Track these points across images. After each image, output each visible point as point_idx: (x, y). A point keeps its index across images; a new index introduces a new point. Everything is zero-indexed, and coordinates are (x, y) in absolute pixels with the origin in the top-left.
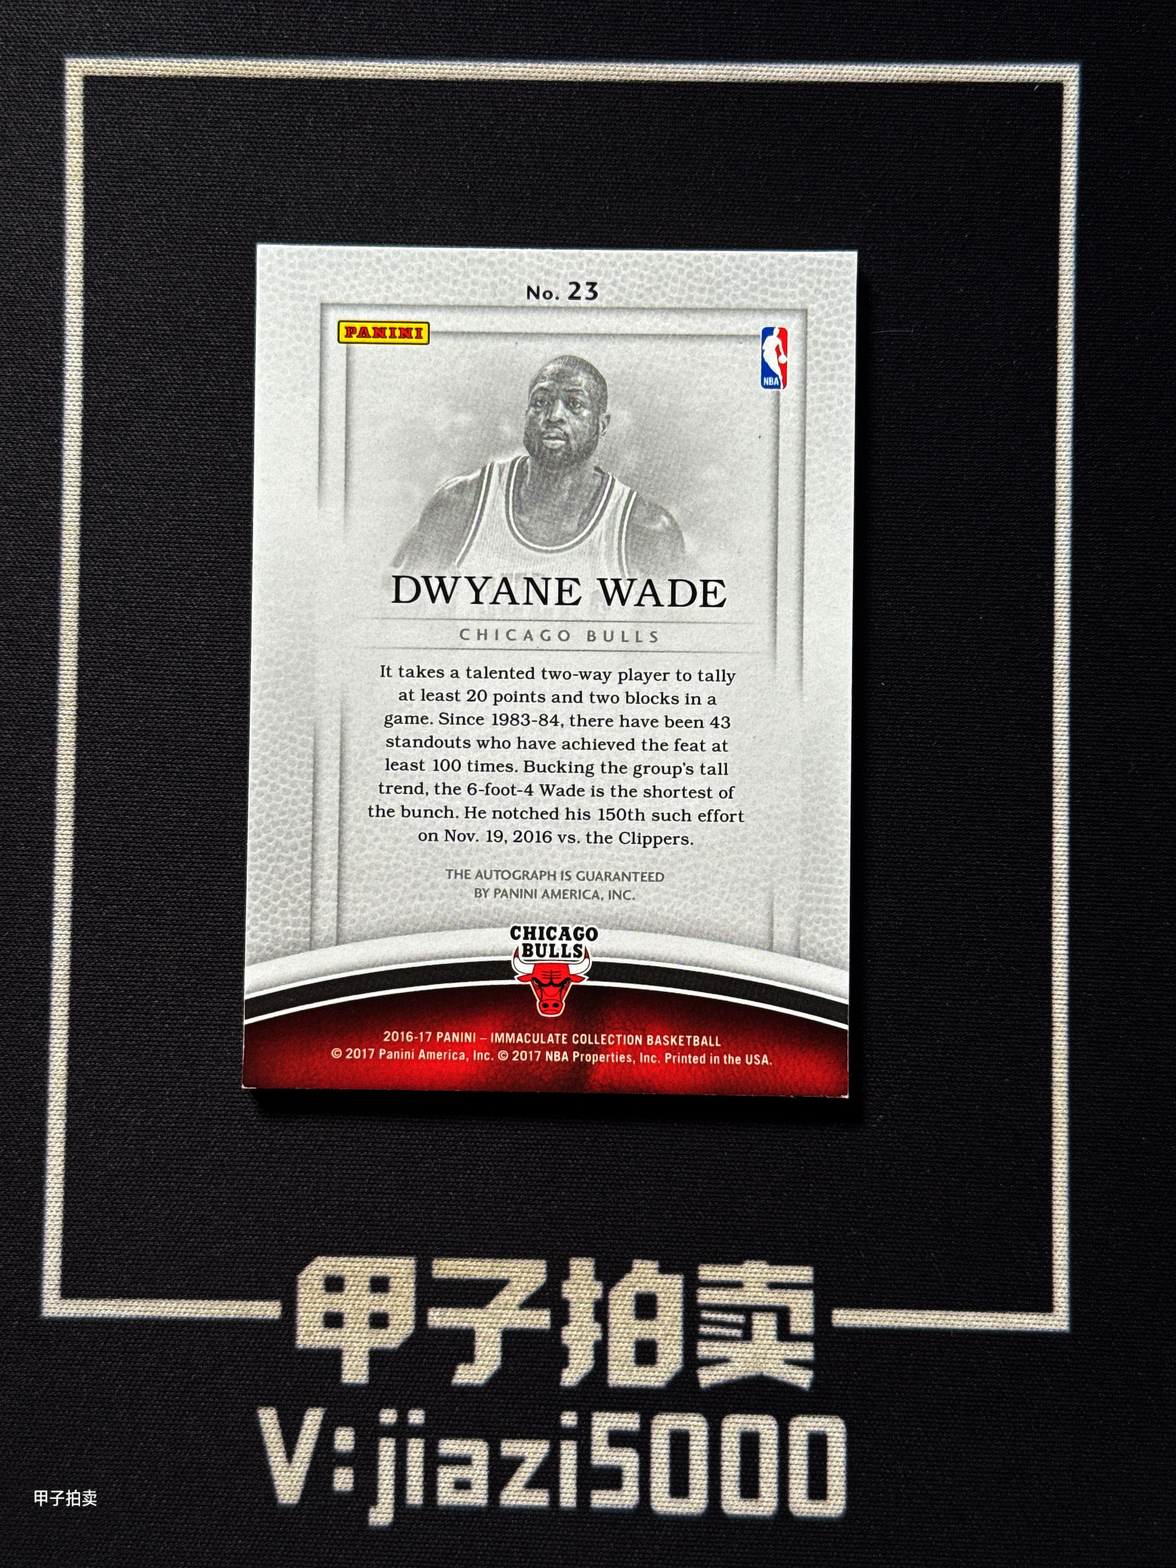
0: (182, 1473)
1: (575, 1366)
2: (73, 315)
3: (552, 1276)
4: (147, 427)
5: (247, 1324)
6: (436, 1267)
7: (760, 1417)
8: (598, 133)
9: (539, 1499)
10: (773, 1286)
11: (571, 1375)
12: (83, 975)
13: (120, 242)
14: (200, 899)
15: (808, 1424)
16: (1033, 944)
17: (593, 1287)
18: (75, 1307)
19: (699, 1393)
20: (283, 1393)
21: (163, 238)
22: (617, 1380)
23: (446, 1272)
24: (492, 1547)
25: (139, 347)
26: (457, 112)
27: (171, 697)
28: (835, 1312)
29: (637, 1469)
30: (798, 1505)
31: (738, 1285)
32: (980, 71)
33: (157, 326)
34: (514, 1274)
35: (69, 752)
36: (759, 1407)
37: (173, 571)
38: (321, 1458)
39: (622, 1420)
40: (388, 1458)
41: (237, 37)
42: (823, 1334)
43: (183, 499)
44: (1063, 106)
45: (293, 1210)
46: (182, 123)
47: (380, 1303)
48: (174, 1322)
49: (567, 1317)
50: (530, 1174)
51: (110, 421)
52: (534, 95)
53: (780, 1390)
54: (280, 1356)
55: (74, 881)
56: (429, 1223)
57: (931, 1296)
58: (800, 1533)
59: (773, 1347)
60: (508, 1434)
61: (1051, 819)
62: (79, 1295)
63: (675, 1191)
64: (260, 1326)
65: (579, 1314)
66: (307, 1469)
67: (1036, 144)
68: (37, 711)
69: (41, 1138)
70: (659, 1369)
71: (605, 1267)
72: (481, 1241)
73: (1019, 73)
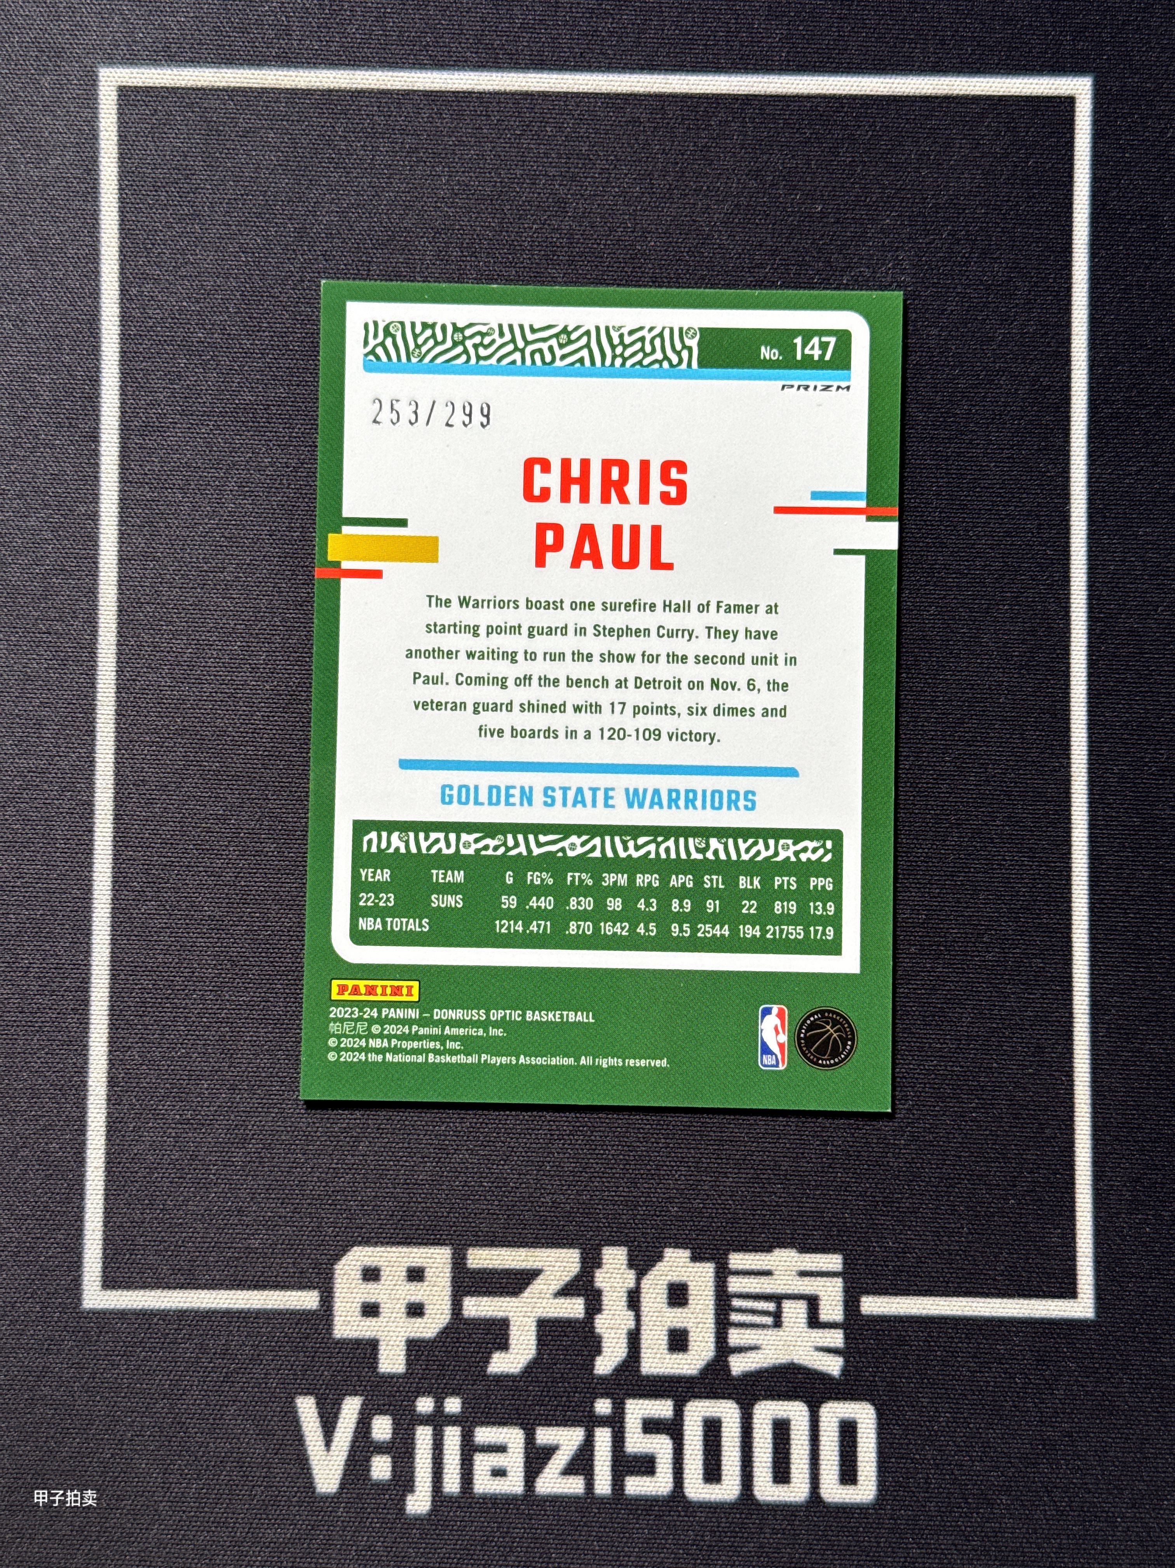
0: (221, 1462)
1: (609, 1354)
2: (109, 323)
3: (586, 1265)
4: (182, 433)
5: (285, 1314)
6: (471, 1257)
7: (791, 1403)
8: (623, 143)
9: (575, 1485)
10: (803, 1274)
11: (605, 1363)
12: (122, 970)
13: (154, 250)
14: (237, 894)
15: (838, 1410)
16: (1053, 937)
17: (625, 1276)
18: (115, 1299)
19: (731, 1380)
20: (321, 1382)
21: (196, 246)
22: (650, 1367)
23: (481, 1261)
24: (528, 1534)
25: (174, 354)
26: (485, 122)
27: (207, 696)
28: (864, 1299)
29: (671, 1456)
30: (829, 1491)
31: (768, 1273)
32: (996, 84)
33: (192, 333)
34: (548, 1264)
35: (107, 751)
36: (790, 1393)
37: (210, 574)
38: (358, 1447)
39: (655, 1407)
40: (424, 1446)
41: (268, 48)
42: (852, 1322)
43: (218, 503)
44: (1076, 118)
45: (330, 1202)
46: (214, 133)
47: (416, 1292)
48: (213, 1313)
49: (600, 1305)
50: (562, 1164)
51: (146, 426)
52: (560, 105)
53: (811, 1376)
54: (318, 1345)
55: (114, 877)
56: (464, 1213)
57: (958, 1283)
58: (831, 1519)
59: (804, 1334)
60: (543, 1422)
61: (1070, 815)
62: (119, 1287)
63: (705, 1181)
64: (298, 1316)
65: (611, 1303)
66: (345, 1458)
67: (1050, 156)
68: (76, 711)
69: (82, 1131)
70: (691, 1357)
71: (637, 1256)
72: (515, 1231)
73: (1033, 86)
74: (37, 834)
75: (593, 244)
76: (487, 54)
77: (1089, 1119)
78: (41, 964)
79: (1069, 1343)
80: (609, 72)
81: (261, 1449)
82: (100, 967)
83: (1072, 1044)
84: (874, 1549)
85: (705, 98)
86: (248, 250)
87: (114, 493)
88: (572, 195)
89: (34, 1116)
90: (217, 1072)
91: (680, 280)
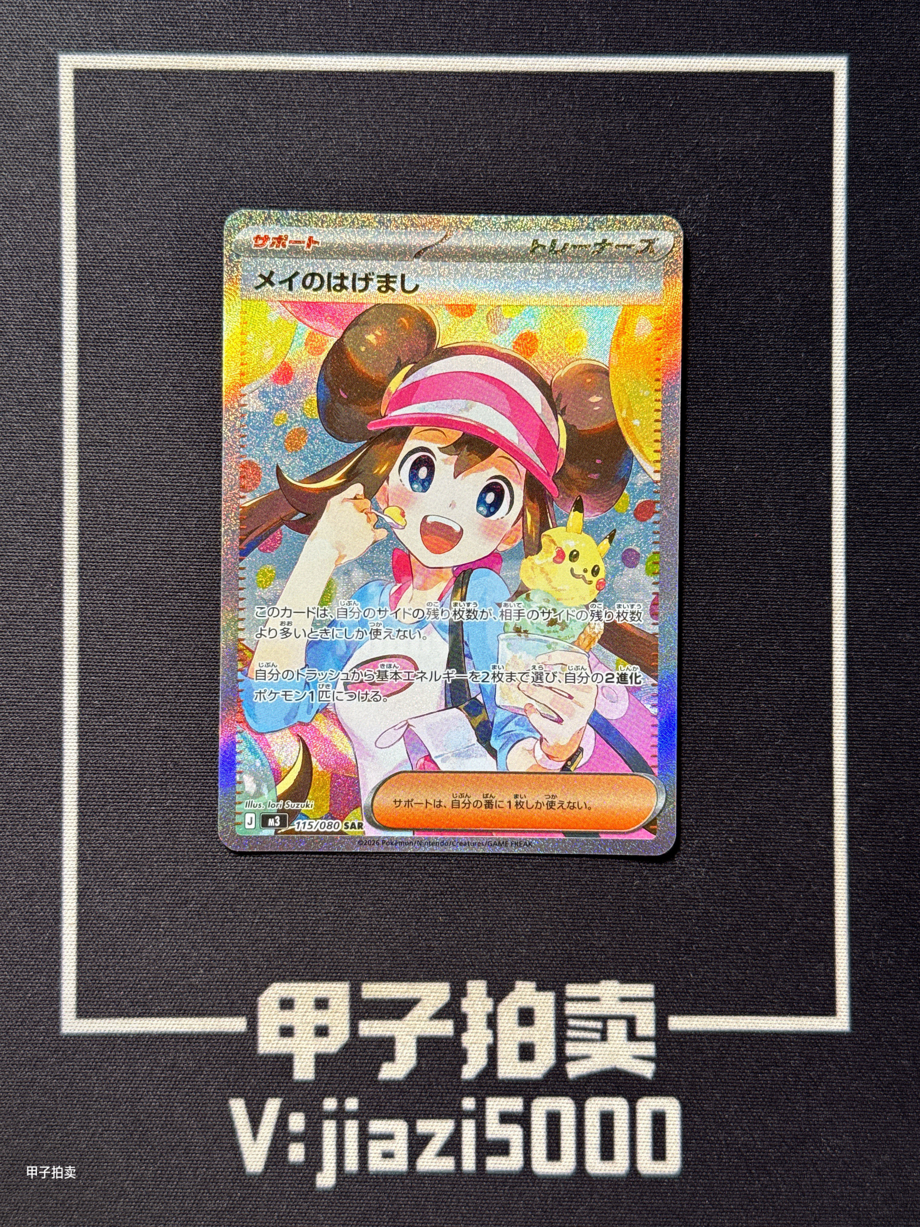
0: (172, 1150)
1: (473, 1063)
2: (68, 257)
3: (454, 995)
4: (128, 344)
5: (220, 1036)
6: (365, 990)
7: (615, 1099)
8: (476, 111)
9: (447, 1164)
10: (624, 1000)
11: (470, 1070)
12: (88, 770)
13: (104, 199)
14: (178, 710)
15: (651, 1104)
16: (818, 736)
17: (485, 1003)
18: (87, 1025)
19: (568, 1082)
20: (248, 1088)
21: (138, 195)
22: (505, 1073)
23: (372, 993)
24: (411, 1201)
25: (121, 281)
26: (366, 96)
27: (151, 554)
28: (671, 1018)
29: (521, 1141)
30: (644, 1165)
31: (596, 999)
32: (771, 63)
33: (134, 264)
34: (424, 994)
35: (73, 598)
36: (614, 1091)
37: (151, 456)
38: (279, 1137)
39: (509, 1103)
40: (330, 1136)
41: (193, 38)
42: (662, 1036)
43: (157, 400)
44: (835, 89)
45: (254, 948)
46: (151, 105)
47: (322, 1018)
48: (164, 1035)
49: (466, 1025)
50: (435, 918)
51: (99, 339)
53: (629, 1078)
54: (246, 1059)
55: (80, 697)
56: (359, 956)
57: (744, 1005)
58: (646, 1187)
59: (624, 1046)
60: (422, 1116)
61: (831, 640)
62: (90, 1016)
63: (546, 929)
64: (230, 1037)
65: (475, 1023)
66: (268, 1145)
67: (814, 119)
68: (47, 566)
69: (58, 895)
70: (537, 1064)
71: (494, 987)
72: (398, 969)
73: (801, 64)
74: (18, 663)
75: (453, 191)
76: (368, 41)
77: (845, 878)
80: (464, 55)
81: (202, 1139)
83: (832, 820)
84: (679, 1209)
85: (541, 75)
86: (180, 198)
87: (73, 392)
88: (436, 153)
89: (20, 884)
90: (164, 848)
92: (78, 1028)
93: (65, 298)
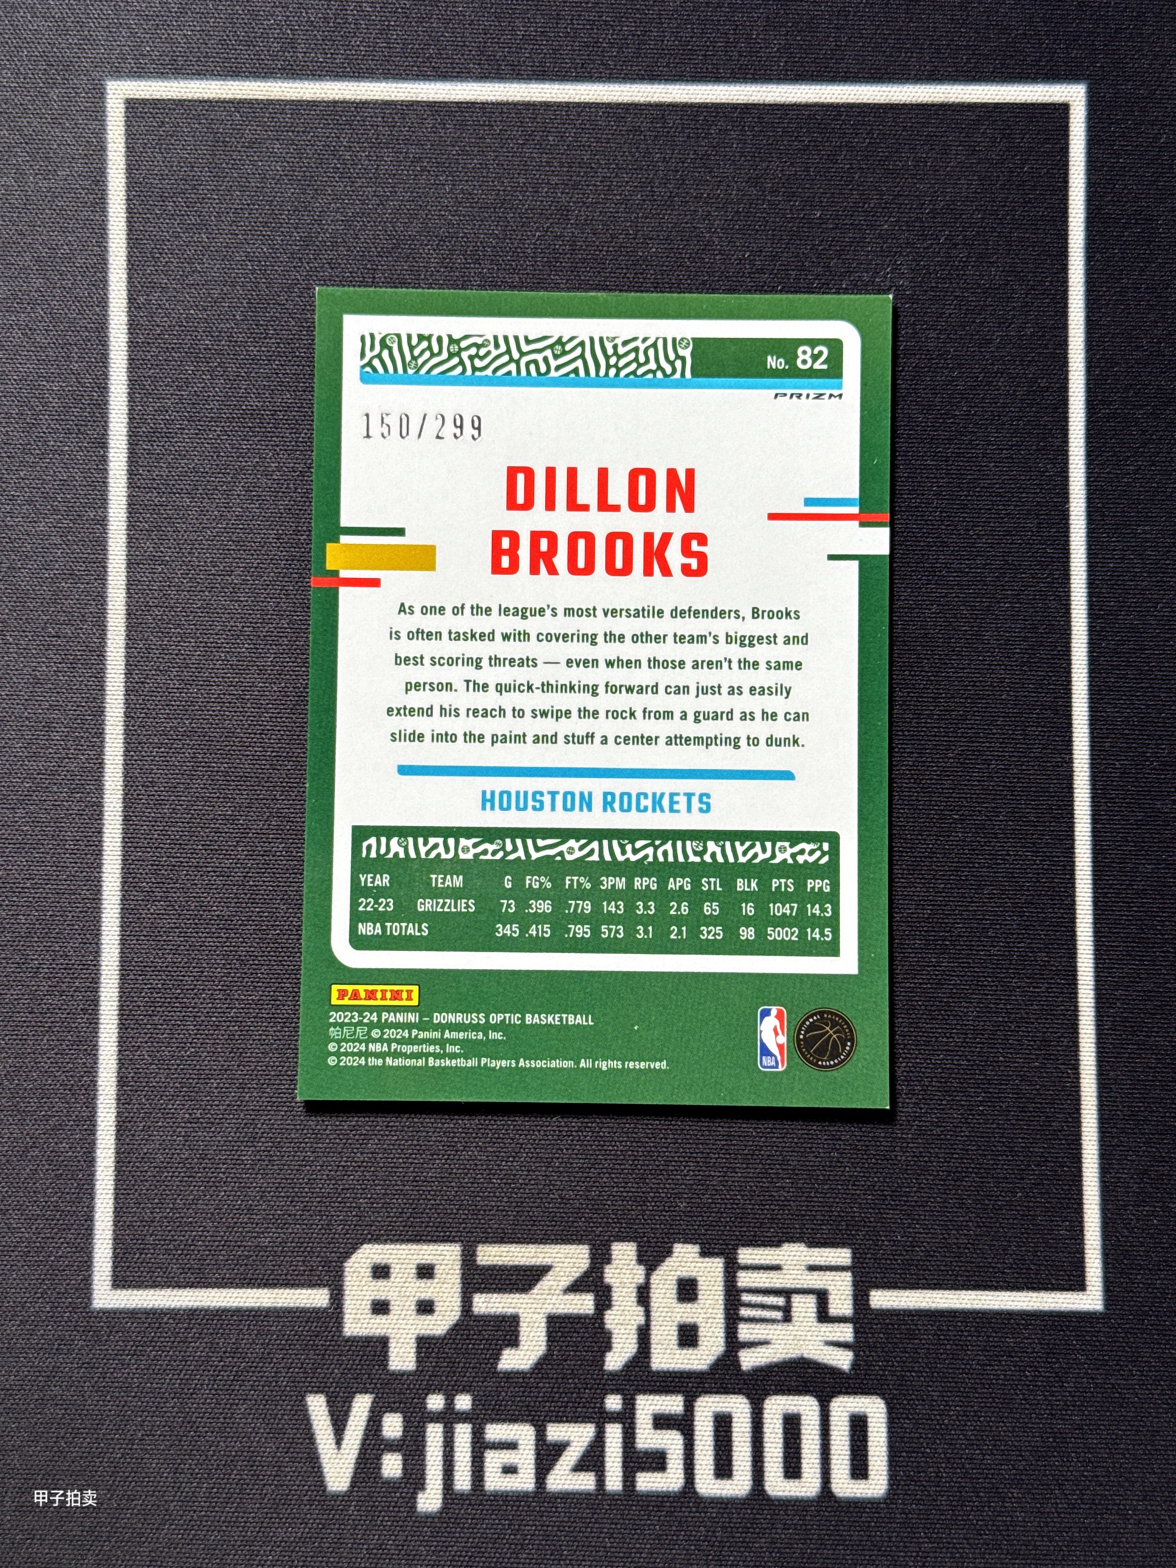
0: (232, 1461)
1: (619, 1350)
2: (117, 331)
3: (595, 1261)
4: (189, 438)
5: (295, 1312)
6: (481, 1254)
7: (801, 1398)
8: (624, 152)
9: (586, 1482)
10: (812, 1268)
11: (615, 1359)
12: (132, 970)
13: (162, 259)
14: (246, 894)
15: (849, 1405)
16: (1058, 931)
17: (635, 1271)
18: (125, 1298)
19: (741, 1376)
20: (331, 1380)
21: (203, 255)
22: (660, 1363)
23: (490, 1258)
24: (539, 1531)
25: (182, 362)
26: (488, 132)
27: (216, 698)
28: (873, 1293)
29: (682, 1452)
30: (840, 1485)
31: (777, 1268)
32: (991, 92)
33: (199, 340)
34: (557, 1260)
35: (116, 753)
36: (801, 1388)
37: (217, 577)
38: (369, 1445)
39: (666, 1403)
40: (435, 1444)
41: (274, 60)
42: (862, 1316)
43: (226, 507)
44: (1071, 125)
45: (339, 1199)
46: (221, 144)
47: (426, 1290)
48: (223, 1311)
49: (610, 1301)
50: (571, 1161)
51: (154, 432)
52: (561, 115)
53: (821, 1371)
54: (328, 1343)
55: (123, 878)
56: (473, 1210)
57: (967, 1276)
58: (843, 1514)
59: (813, 1329)
60: (554, 1419)
61: (1073, 810)
62: (129, 1286)
63: (713, 1176)
64: (309, 1314)
65: (621, 1299)
66: (356, 1456)
67: (1045, 162)
68: (85, 713)
69: (91, 1130)
70: (701, 1352)
71: (646, 1252)
72: (524, 1227)
73: (1028, 93)
74: (47, 835)
75: (595, 251)
77: (1095, 1112)
78: (51, 964)
79: (1079, 1336)
80: (610, 82)
81: (271, 1448)
82: (109, 968)
83: (1078, 1037)
84: (886, 1544)
85: (704, 107)
86: (255, 259)
87: (122, 498)
88: (574, 202)
89: (44, 1116)
90: (226, 1070)
91: (682, 286)
92: (114, 1301)
93: (112, 382)
